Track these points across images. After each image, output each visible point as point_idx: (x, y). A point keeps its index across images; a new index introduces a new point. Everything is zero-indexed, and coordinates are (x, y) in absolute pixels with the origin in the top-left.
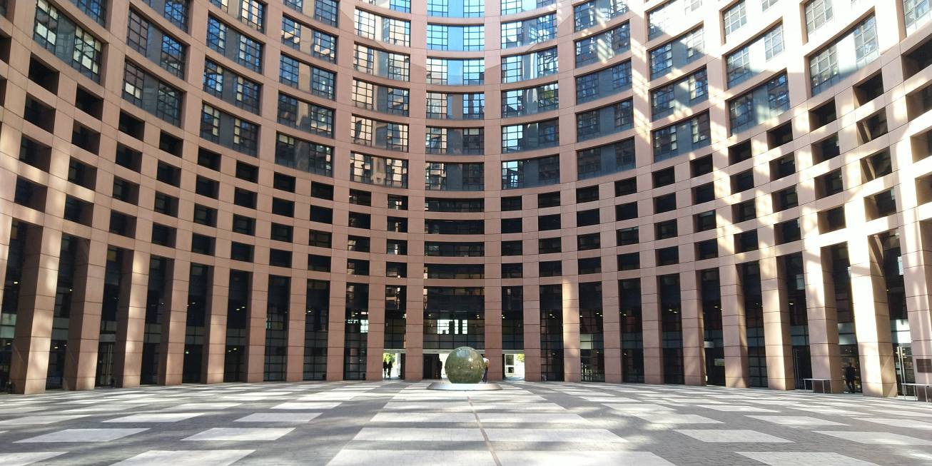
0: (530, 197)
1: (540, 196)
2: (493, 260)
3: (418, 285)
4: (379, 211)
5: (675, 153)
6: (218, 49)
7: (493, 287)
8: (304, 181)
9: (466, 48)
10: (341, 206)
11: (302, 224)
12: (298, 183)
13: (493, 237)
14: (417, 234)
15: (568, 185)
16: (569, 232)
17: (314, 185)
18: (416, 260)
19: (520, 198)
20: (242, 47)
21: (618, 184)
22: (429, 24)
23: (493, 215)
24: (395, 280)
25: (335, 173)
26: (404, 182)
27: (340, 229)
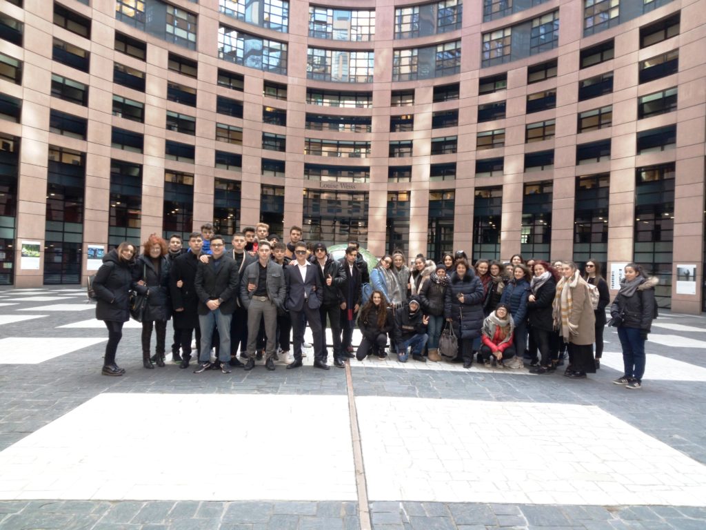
1: (436, 89)
2: (379, 162)
3: (295, 188)
4: (254, 98)
5: (619, 20)
10: (206, 87)
11: (156, 102)
12: (150, 51)
14: (296, 130)
15: (470, 74)
16: (468, 129)
17: (173, 58)
21: (532, 70)
23: (381, 110)
24: (271, 178)
25: (200, 46)
26: (282, 68)
27: (206, 115)
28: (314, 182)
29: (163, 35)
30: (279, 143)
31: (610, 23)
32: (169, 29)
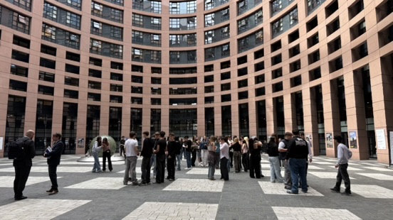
0: (217, 63)
1: (221, 63)
2: (201, 95)
3: (165, 109)
4: (147, 75)
7: (201, 107)
8: (106, 61)
10: (127, 73)
11: (106, 81)
12: (103, 62)
13: (201, 85)
14: (165, 85)
15: (234, 57)
16: (234, 79)
17: (112, 63)
18: (165, 97)
19: (212, 65)
23: (201, 74)
24: (155, 106)
25: (124, 57)
26: (159, 61)
27: (127, 83)
29: (109, 55)
30: (158, 91)
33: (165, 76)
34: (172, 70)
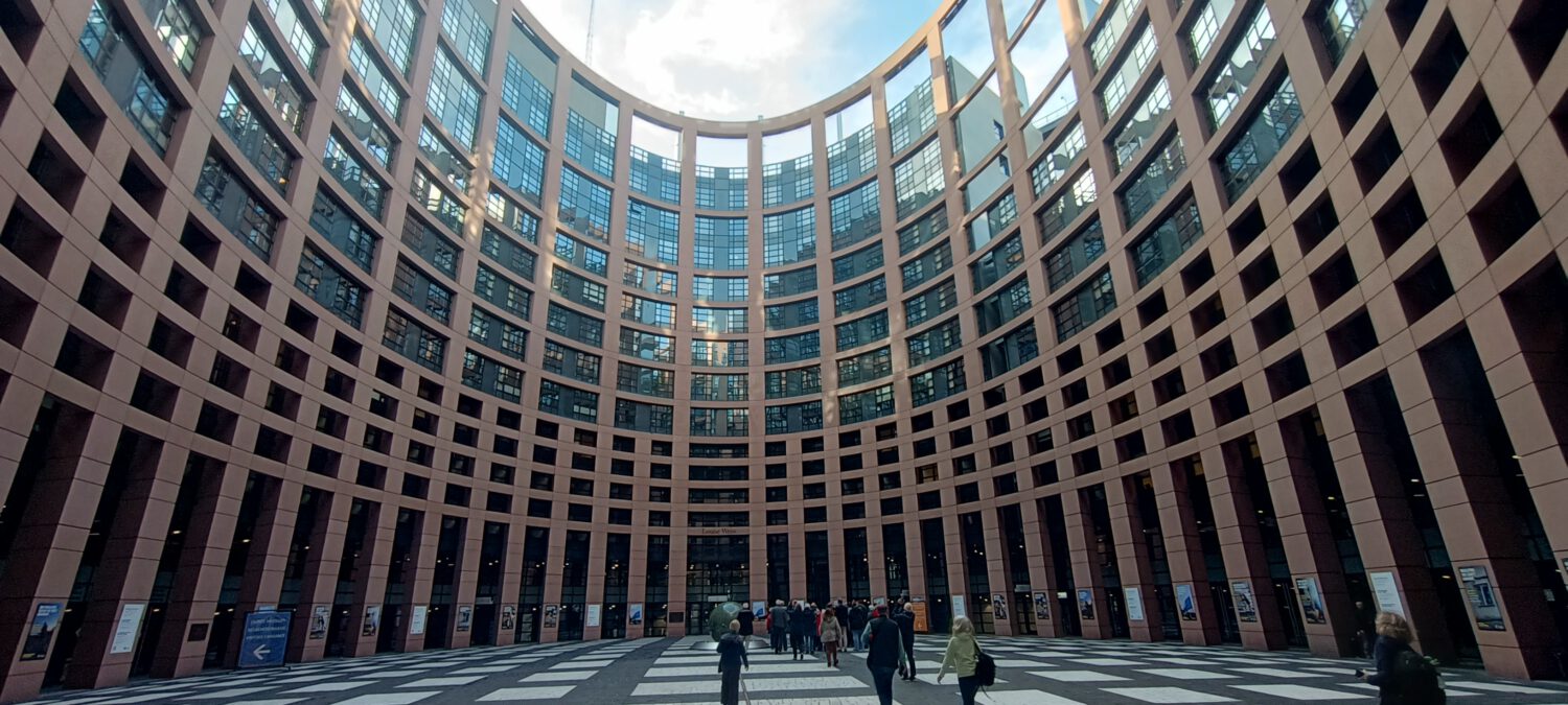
0: (793, 441)
1: (805, 442)
2: (757, 507)
3: (679, 536)
4: (643, 457)
5: (935, 398)
6: (486, 298)
7: (757, 535)
9: (731, 299)
10: (604, 453)
11: (563, 471)
12: (561, 430)
13: (757, 483)
14: (680, 481)
15: (831, 430)
16: (833, 477)
17: (578, 431)
18: (679, 507)
19: (783, 444)
20: (511, 296)
21: (879, 429)
22: (695, 276)
23: (757, 461)
24: (658, 530)
25: (599, 419)
26: (669, 428)
27: (602, 477)
28: (698, 531)
29: (571, 414)
30: (665, 494)
31: (929, 399)
32: (576, 408)
33: (680, 461)
34: (696, 449)
